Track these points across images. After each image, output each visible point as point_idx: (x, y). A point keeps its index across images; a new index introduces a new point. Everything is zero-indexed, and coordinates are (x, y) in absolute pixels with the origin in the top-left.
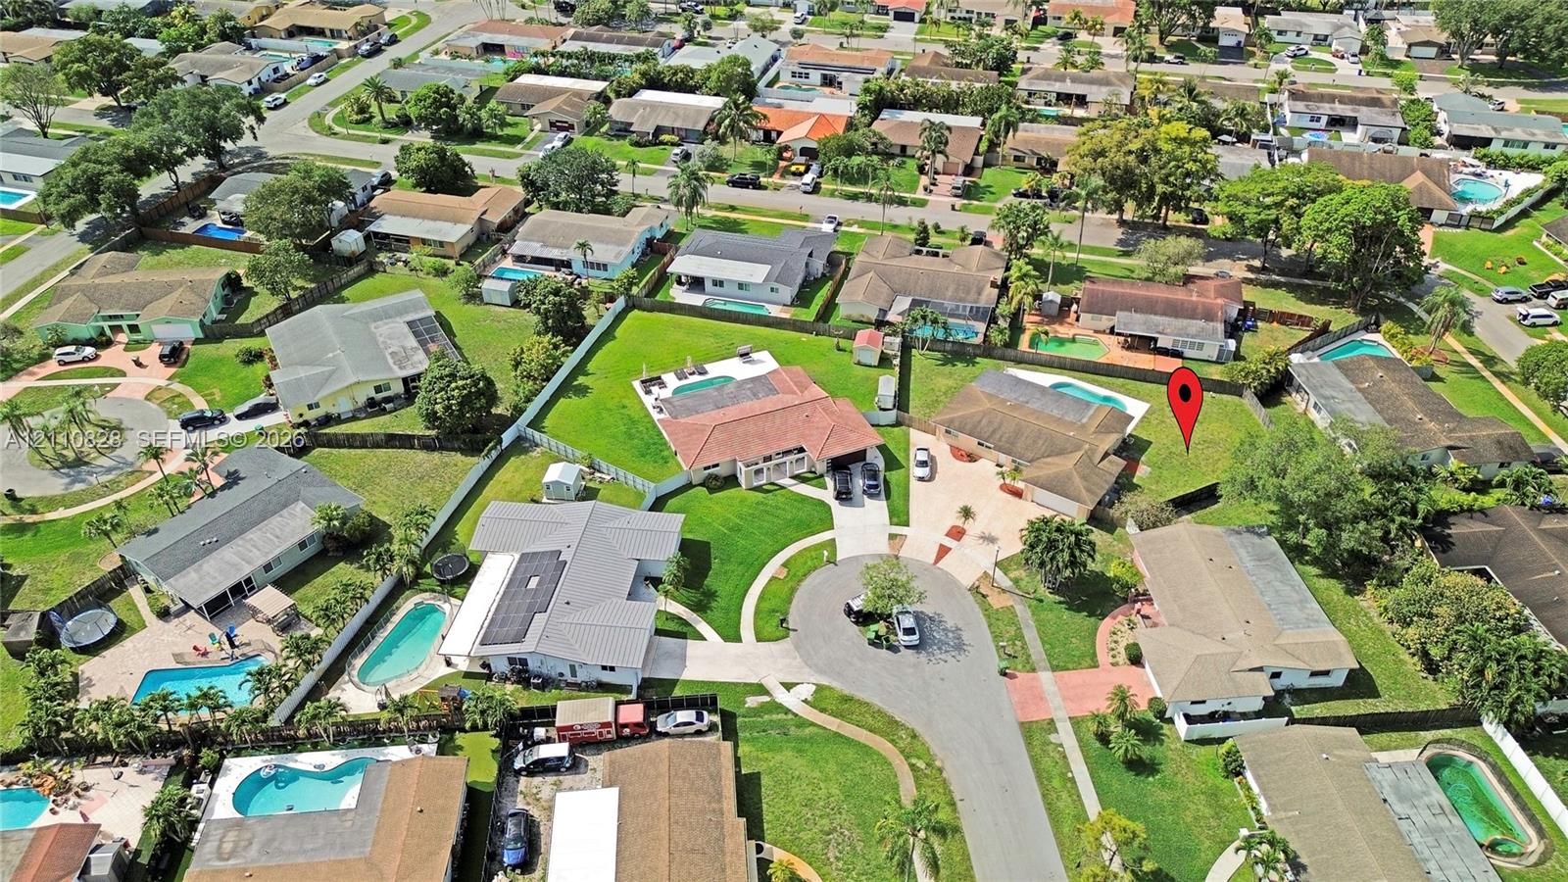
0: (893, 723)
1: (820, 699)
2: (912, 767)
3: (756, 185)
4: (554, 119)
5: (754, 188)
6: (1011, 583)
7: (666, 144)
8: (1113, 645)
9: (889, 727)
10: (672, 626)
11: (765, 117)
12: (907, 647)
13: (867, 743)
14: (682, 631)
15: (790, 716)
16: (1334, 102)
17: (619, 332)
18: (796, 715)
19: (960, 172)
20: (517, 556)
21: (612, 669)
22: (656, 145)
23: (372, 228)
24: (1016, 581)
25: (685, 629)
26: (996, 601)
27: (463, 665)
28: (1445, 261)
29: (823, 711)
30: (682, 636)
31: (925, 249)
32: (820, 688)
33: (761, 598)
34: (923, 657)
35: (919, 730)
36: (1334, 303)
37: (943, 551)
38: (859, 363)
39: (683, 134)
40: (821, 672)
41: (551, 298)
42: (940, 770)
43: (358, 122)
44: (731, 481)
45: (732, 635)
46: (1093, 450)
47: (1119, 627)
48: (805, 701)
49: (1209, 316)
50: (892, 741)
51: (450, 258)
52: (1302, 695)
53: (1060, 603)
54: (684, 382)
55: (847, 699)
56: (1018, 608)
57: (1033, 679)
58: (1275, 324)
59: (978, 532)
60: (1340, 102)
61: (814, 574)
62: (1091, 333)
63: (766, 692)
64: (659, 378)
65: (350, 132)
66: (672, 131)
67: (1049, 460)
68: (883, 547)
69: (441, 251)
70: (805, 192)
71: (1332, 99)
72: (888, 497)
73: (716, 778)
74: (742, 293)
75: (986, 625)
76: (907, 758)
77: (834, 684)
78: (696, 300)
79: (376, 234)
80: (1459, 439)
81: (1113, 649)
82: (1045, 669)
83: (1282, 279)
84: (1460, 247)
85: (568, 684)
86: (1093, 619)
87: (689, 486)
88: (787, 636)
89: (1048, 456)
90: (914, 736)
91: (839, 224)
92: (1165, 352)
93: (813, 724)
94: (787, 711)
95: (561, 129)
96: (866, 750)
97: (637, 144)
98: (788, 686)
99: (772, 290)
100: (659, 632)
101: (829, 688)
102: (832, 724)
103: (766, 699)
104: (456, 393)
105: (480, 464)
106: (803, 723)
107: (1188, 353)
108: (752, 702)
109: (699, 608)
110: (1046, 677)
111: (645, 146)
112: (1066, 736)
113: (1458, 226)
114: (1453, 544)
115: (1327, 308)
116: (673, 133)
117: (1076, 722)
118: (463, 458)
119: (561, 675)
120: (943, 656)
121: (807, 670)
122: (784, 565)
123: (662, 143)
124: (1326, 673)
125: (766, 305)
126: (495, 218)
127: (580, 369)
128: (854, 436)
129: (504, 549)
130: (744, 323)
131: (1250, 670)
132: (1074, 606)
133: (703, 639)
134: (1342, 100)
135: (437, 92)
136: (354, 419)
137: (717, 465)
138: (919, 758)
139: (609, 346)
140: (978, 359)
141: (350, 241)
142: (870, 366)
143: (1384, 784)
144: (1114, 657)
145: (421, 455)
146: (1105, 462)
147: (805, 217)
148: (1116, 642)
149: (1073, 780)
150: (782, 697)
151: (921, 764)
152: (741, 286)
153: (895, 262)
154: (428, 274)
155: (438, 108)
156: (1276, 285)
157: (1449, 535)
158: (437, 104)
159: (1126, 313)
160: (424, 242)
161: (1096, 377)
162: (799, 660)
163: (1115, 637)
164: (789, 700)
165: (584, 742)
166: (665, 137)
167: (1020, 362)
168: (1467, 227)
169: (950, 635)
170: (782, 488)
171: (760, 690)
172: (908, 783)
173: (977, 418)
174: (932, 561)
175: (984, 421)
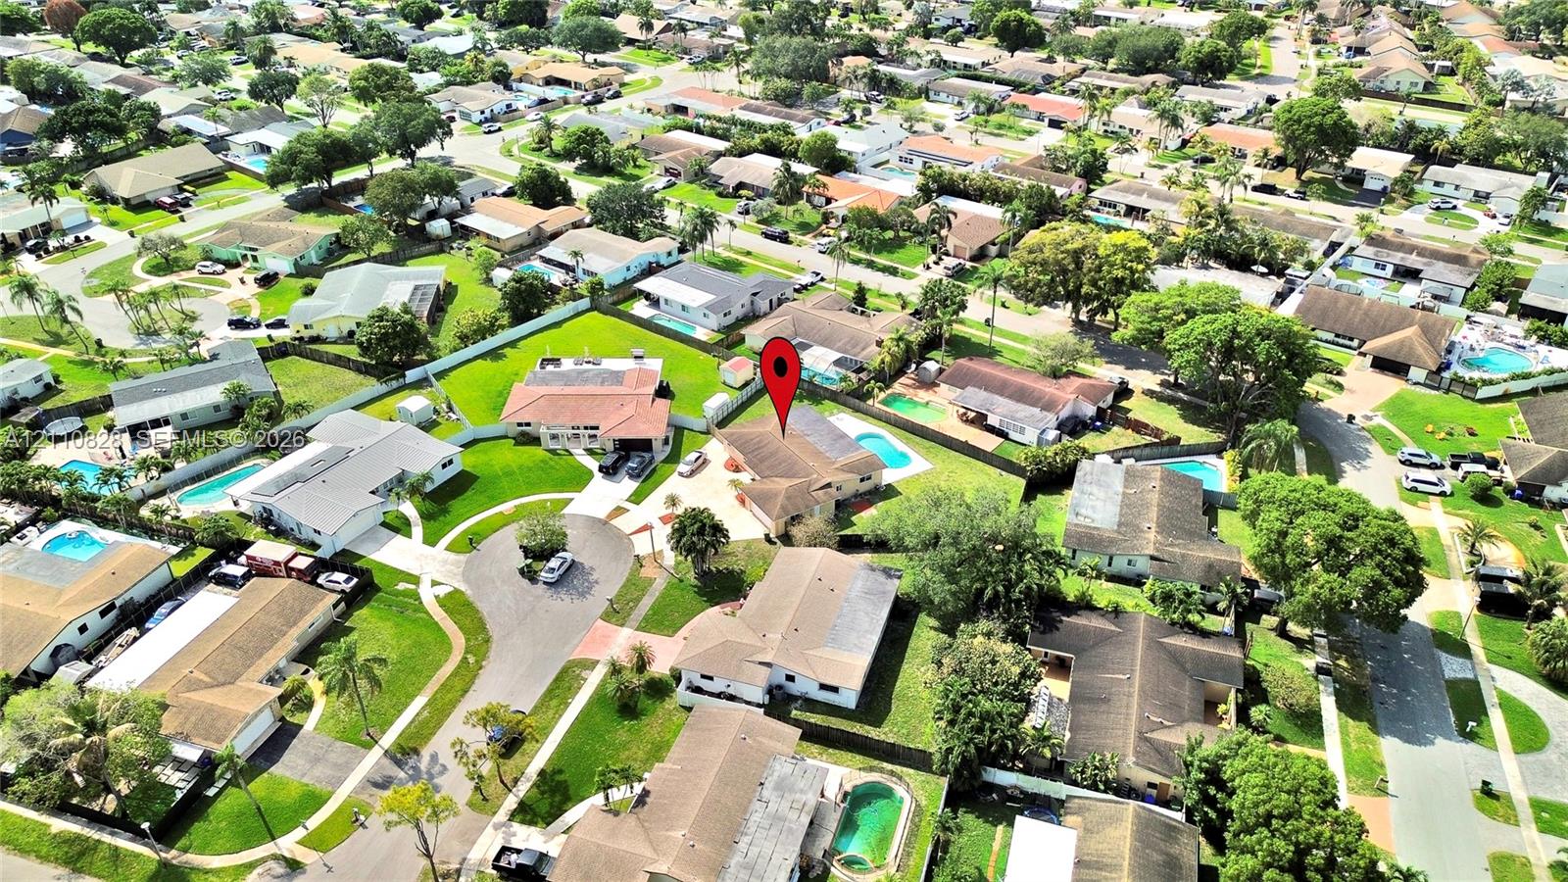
0: (482, 628)
1: (448, 598)
2: (464, 660)
3: (784, 239)
4: (668, 166)
5: (780, 242)
6: (673, 564)
9: (477, 630)
10: (396, 523)
11: (825, 186)
12: (545, 583)
13: (449, 635)
14: (398, 526)
15: (416, 602)
16: (1411, 253)
17: (565, 325)
18: (421, 603)
19: (967, 257)
20: (330, 445)
21: (319, 533)
22: (735, 197)
23: (460, 221)
24: (679, 563)
25: (403, 527)
26: (648, 571)
27: (244, 507)
28: (1383, 416)
29: (442, 605)
30: (397, 530)
31: (860, 309)
32: (456, 591)
33: (478, 523)
34: (549, 593)
35: (495, 638)
36: (1217, 428)
37: (646, 528)
38: (724, 383)
39: (761, 191)
40: (467, 580)
41: (513, 283)
42: (481, 668)
43: (534, 150)
44: (535, 441)
45: (431, 540)
46: (817, 480)
47: (720, 615)
48: (437, 597)
49: (1048, 406)
50: (468, 640)
51: (498, 250)
52: (810, 704)
53: (695, 586)
54: (579, 367)
55: (467, 604)
56: (659, 581)
57: (616, 631)
58: (1130, 431)
60: (1419, 254)
63: (417, 583)
64: (559, 360)
65: (522, 155)
68: (604, 513)
69: (494, 243)
70: (820, 252)
71: (1411, 249)
72: (643, 482)
73: (303, 613)
74: (684, 314)
75: (620, 586)
76: (467, 652)
77: (469, 592)
78: (647, 313)
79: (463, 227)
80: (1170, 553)
82: (631, 627)
83: (1185, 397)
84: (1418, 407)
85: (295, 538)
86: (706, 604)
87: (505, 437)
90: (487, 641)
91: (822, 279)
93: (426, 612)
94: (418, 599)
95: (672, 175)
96: (444, 640)
97: (720, 195)
98: (435, 583)
99: (706, 315)
100: (384, 524)
101: (462, 593)
102: (438, 614)
103: (413, 587)
104: (376, 330)
105: (383, 388)
106: (420, 607)
107: (1013, 435)
108: (402, 586)
109: (426, 517)
110: (626, 632)
111: (726, 197)
112: (595, 675)
113: (1437, 389)
114: (1058, 629)
115: (1203, 430)
116: (753, 190)
119: (292, 530)
120: (564, 597)
121: (459, 577)
122: (518, 507)
123: (739, 197)
124: (835, 690)
126: (549, 228)
127: (513, 344)
128: (642, 427)
129: (326, 441)
130: (664, 335)
131: (760, 663)
132: (702, 592)
133: (410, 537)
134: (1422, 252)
135: (584, 132)
136: (335, 343)
137: (528, 424)
138: (475, 655)
140: (826, 402)
141: (439, 227)
143: (776, 774)
146: (820, 492)
147: (795, 269)
149: (568, 704)
150: (424, 589)
151: (472, 660)
152: (684, 308)
153: (819, 313)
155: (579, 144)
156: (1171, 401)
157: (1061, 621)
158: (580, 140)
159: (976, 390)
160: (488, 236)
162: (461, 569)
164: (427, 595)
165: (261, 570)
166: (743, 192)
167: (857, 411)
168: (1448, 391)
169: (586, 584)
170: (571, 454)
171: (416, 580)
172: (449, 668)
173: (753, 437)
174: (629, 533)
175: (756, 440)
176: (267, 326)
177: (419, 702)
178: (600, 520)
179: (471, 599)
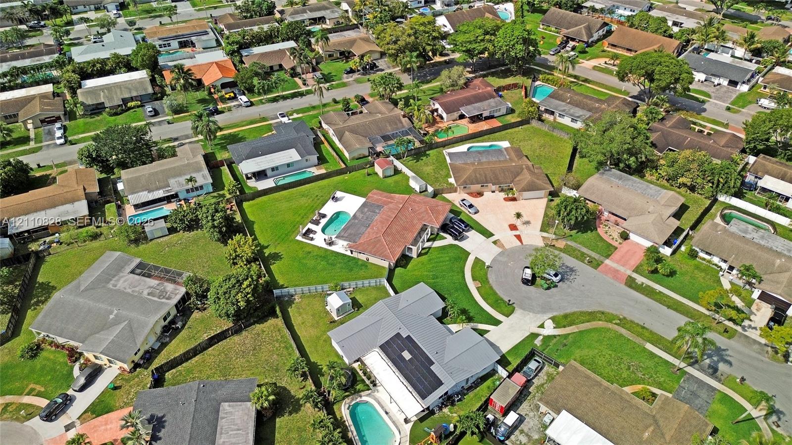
0: (591, 314)
1: (558, 322)
2: (616, 324)
5: (217, 114)
7: (134, 108)
8: (611, 237)
9: (592, 316)
12: (559, 282)
13: (594, 327)
15: (558, 337)
18: (559, 335)
20: (378, 350)
22: (129, 110)
23: (11, 232)
24: (555, 234)
26: (559, 245)
29: (564, 327)
32: (553, 319)
33: (485, 299)
34: (568, 282)
35: (601, 309)
36: (511, 75)
37: (518, 237)
38: (385, 177)
40: (544, 312)
42: (625, 318)
44: (407, 257)
45: (495, 322)
46: (528, 167)
47: (605, 229)
48: (554, 328)
50: (599, 320)
53: (578, 233)
54: (321, 225)
55: (566, 316)
56: (569, 243)
57: (606, 265)
58: (505, 91)
61: (489, 276)
62: (452, 122)
63: (537, 335)
64: (309, 229)
66: (132, 99)
67: (517, 179)
68: (497, 249)
70: (249, 106)
72: (473, 228)
73: (587, 377)
74: (290, 169)
75: (568, 256)
76: (611, 322)
77: (555, 314)
78: (268, 184)
79: (17, 234)
81: (613, 239)
82: (605, 260)
85: (467, 389)
86: (594, 232)
87: (392, 271)
88: (514, 308)
89: (515, 178)
90: (603, 313)
92: (487, 118)
93: (569, 334)
94: (555, 336)
96: (595, 330)
98: (542, 326)
99: (307, 160)
101: (555, 316)
102: (574, 329)
103: (541, 337)
106: (566, 336)
107: (496, 115)
108: (538, 342)
109: (470, 320)
110: (607, 262)
111: (121, 114)
112: (640, 279)
116: (135, 100)
117: (636, 270)
118: (262, 326)
119: (462, 387)
120: (572, 277)
121: (539, 316)
122: (474, 279)
123: (130, 108)
125: (308, 170)
126: (95, 190)
128: (440, 208)
129: (367, 351)
130: (308, 183)
131: (668, 218)
132: (585, 231)
133: (489, 331)
138: (614, 320)
140: (428, 152)
142: (391, 176)
143: (737, 231)
144: (617, 241)
145: (236, 338)
146: (535, 169)
147: (264, 119)
148: (610, 235)
149: (660, 292)
150: (545, 332)
151: (618, 321)
153: (350, 123)
154: (85, 241)
161: (477, 139)
162: (531, 314)
163: (609, 234)
164: (550, 330)
166: (131, 104)
170: (430, 248)
171: (534, 336)
172: (623, 331)
173: (473, 176)
174: (520, 244)
175: (478, 175)
176: (82, 389)
177: (649, 346)
178: (504, 251)
179: (562, 314)
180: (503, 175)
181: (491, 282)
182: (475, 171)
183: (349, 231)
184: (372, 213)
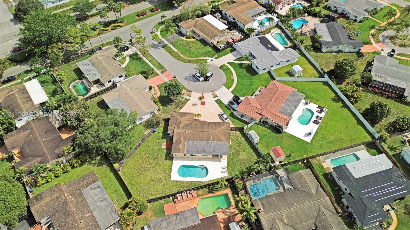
6: (183, 97)
8: (155, 91)
13: (192, 58)
24: (183, 98)
26: (184, 91)
29: (203, 59)
30: (238, 59)
33: (231, 71)
35: (185, 63)
37: (203, 98)
42: (177, 60)
45: (229, 63)
47: (156, 95)
50: (188, 60)
57: (169, 79)
59: (198, 106)
68: (216, 93)
75: (183, 85)
86: (162, 95)
88: (220, 67)
94: (209, 57)
103: (214, 57)
108: (216, 56)
109: (241, 65)
110: (167, 81)
112: (158, 72)
117: (158, 75)
120: (188, 76)
121: (211, 64)
122: (233, 79)
133: (234, 60)
139: (355, 122)
144: (155, 89)
148: (155, 92)
150: (212, 59)
151: (181, 59)
162: (214, 65)
163: (156, 93)
164: (209, 59)
169: (190, 80)
171: (216, 58)
172: (182, 55)
173: (217, 127)
174: (204, 94)
175: (214, 127)
177: (176, 51)
178: (214, 91)
180: (197, 126)
181: (226, 78)
182: (215, 129)
183: (298, 98)
184: (285, 108)
